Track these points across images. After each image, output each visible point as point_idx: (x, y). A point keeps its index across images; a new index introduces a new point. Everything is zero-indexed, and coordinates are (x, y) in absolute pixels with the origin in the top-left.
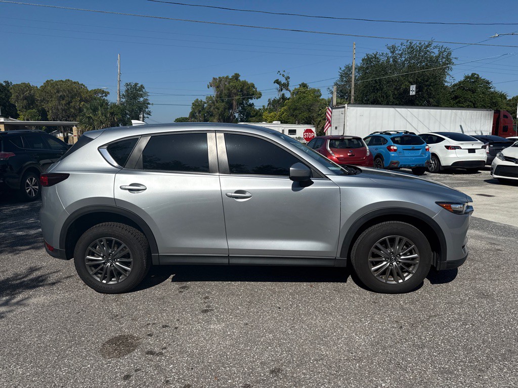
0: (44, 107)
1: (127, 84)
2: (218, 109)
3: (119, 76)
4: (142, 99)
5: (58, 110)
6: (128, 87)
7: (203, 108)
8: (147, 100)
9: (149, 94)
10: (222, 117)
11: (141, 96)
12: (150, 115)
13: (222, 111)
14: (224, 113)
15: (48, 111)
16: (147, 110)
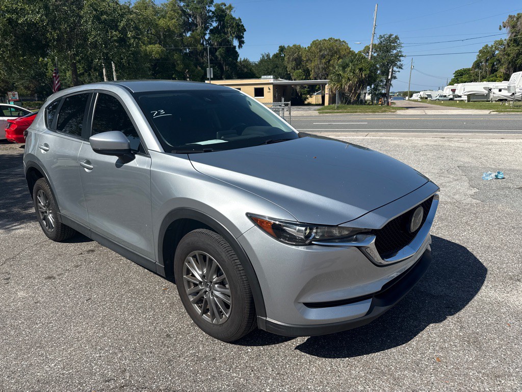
0: (308, 67)
1: (381, 36)
2: (509, 55)
3: (374, 28)
4: (395, 52)
5: (319, 69)
6: (381, 40)
7: (493, 55)
8: (400, 52)
9: (402, 45)
10: (512, 66)
11: (395, 48)
12: (401, 68)
13: (514, 57)
14: (516, 60)
15: (311, 71)
16: (398, 63)
